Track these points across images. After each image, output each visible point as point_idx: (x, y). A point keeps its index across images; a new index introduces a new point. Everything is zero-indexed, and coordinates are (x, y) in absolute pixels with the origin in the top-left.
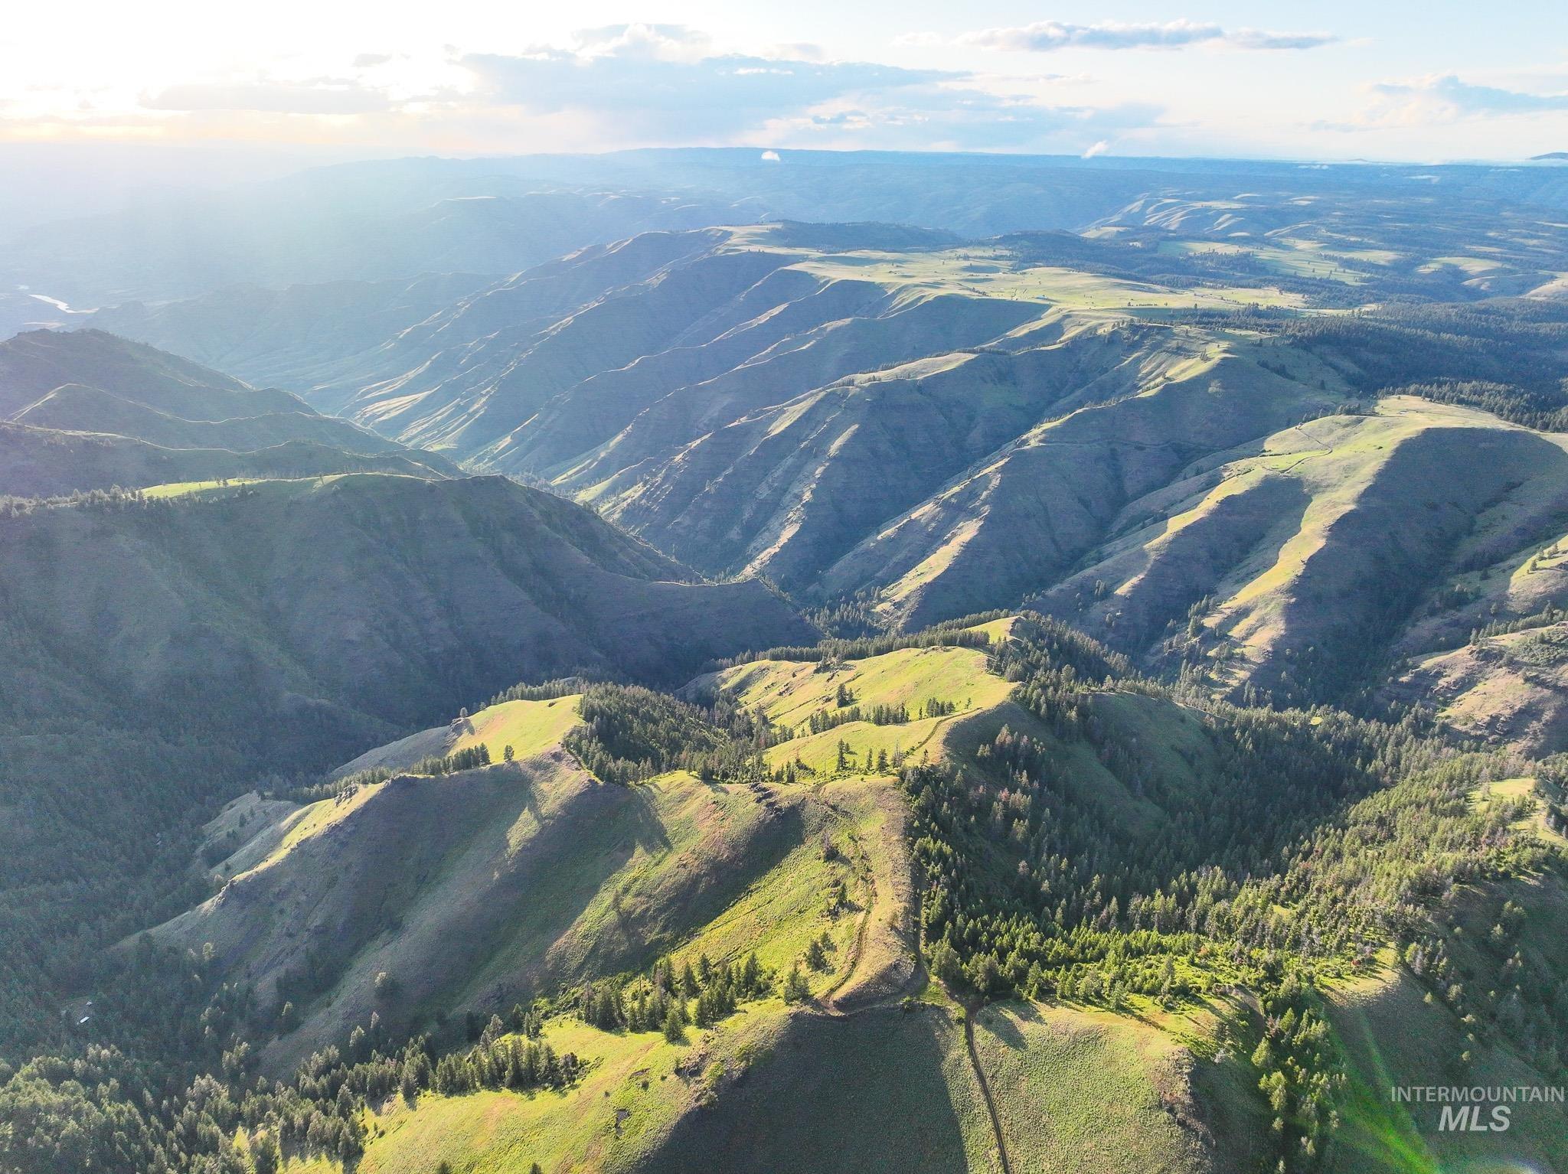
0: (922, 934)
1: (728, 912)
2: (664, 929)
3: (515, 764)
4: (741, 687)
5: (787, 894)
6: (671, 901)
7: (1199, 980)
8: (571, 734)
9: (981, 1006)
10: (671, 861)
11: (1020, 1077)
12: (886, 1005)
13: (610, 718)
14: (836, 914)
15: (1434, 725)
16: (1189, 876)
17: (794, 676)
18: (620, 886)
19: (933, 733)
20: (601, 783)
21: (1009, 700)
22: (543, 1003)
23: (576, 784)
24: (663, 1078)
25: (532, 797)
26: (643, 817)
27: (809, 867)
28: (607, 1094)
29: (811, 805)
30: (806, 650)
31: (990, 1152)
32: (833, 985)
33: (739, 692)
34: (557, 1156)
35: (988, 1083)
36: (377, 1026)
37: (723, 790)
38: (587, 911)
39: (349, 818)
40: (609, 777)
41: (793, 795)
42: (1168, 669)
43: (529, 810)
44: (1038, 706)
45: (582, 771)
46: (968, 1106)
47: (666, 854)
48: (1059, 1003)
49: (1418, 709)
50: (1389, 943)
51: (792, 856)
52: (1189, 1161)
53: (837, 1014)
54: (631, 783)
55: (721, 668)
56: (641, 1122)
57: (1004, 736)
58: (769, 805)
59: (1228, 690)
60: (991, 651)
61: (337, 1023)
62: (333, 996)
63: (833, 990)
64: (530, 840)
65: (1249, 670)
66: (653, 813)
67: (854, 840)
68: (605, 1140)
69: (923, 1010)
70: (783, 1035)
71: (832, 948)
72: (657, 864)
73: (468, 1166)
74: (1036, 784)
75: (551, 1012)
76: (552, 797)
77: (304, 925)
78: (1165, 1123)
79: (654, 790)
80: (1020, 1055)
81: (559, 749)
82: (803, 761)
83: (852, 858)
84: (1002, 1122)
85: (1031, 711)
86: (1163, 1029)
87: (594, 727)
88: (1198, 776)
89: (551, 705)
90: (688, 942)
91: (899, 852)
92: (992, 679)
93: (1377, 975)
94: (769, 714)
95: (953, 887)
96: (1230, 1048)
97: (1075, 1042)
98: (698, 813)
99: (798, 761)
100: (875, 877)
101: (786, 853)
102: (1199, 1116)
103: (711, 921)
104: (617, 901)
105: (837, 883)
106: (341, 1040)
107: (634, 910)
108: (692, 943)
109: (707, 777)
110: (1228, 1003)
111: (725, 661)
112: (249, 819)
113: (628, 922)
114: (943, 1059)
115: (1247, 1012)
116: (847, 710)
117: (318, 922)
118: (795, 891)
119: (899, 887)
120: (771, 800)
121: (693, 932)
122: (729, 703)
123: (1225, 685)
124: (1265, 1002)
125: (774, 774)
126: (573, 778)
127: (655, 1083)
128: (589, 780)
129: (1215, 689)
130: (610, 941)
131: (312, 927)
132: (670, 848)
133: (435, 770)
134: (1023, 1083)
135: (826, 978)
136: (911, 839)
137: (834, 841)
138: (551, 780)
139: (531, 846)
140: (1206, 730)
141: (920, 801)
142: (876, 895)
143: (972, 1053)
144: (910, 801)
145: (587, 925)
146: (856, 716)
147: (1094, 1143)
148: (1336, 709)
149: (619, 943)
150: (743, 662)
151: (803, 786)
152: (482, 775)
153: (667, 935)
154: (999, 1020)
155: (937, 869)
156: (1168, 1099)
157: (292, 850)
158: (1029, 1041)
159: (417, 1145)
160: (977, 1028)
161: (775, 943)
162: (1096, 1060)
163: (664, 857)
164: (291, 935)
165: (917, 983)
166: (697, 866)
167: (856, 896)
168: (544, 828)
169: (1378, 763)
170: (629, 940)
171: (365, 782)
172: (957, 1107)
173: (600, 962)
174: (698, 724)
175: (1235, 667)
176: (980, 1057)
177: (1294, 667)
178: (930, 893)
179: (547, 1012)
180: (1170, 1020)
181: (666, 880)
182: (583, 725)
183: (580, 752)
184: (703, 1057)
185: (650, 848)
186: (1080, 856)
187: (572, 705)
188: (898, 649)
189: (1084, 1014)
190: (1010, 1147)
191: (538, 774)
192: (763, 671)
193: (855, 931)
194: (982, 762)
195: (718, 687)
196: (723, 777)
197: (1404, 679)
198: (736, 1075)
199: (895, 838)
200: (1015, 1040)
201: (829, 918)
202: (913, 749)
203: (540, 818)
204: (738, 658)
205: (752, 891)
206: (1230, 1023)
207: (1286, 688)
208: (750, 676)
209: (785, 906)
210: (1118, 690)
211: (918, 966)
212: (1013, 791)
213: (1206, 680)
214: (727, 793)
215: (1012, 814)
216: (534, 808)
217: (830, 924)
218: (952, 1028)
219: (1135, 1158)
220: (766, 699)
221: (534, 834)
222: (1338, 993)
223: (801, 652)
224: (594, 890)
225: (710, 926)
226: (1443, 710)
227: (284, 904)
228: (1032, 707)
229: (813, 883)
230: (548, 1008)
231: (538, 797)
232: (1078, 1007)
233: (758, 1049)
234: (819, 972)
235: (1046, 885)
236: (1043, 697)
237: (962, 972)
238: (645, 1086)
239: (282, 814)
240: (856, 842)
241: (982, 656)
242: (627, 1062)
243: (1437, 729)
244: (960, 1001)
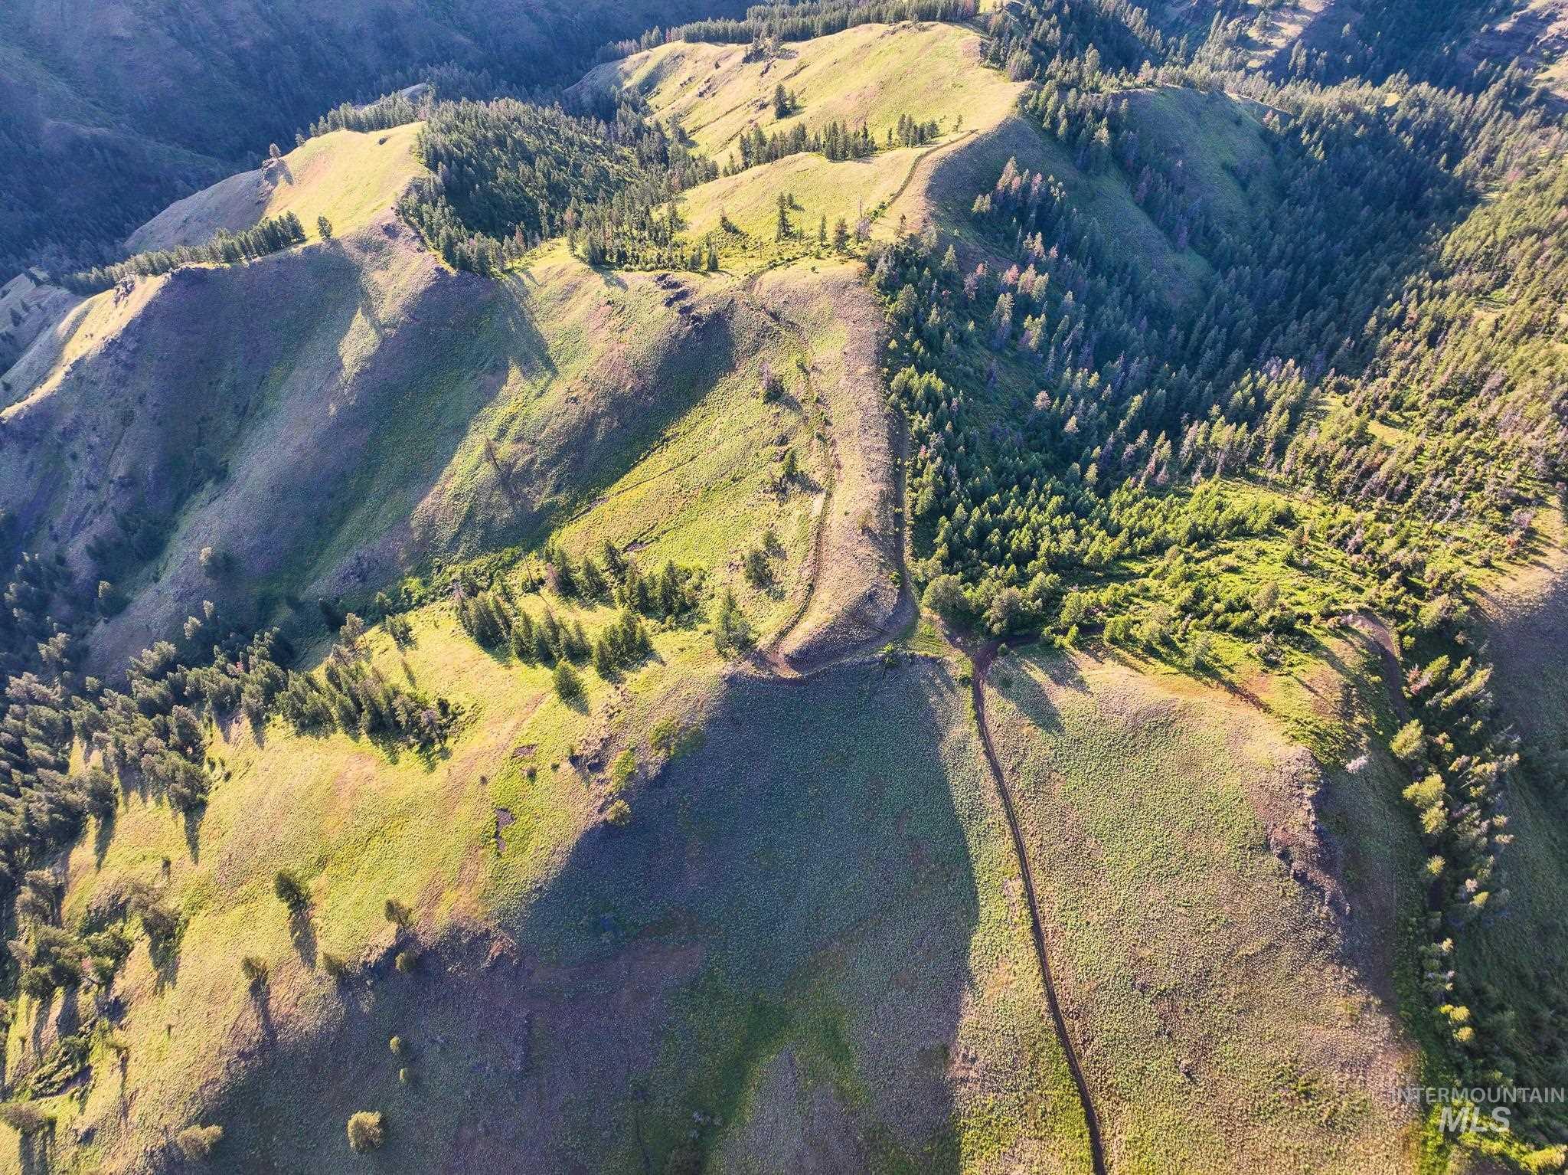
0: (907, 534)
1: (638, 469)
2: (557, 489)
3: (335, 243)
4: (649, 84)
5: (714, 449)
6: (563, 450)
7: (1302, 596)
8: (408, 194)
9: (994, 657)
10: (557, 392)
11: (1053, 775)
12: (858, 658)
13: (462, 163)
14: (784, 491)
15: (1529, 92)
16: (1254, 380)
17: (717, 66)
18: (495, 424)
19: (910, 178)
20: (453, 272)
21: (1015, 115)
22: (413, 584)
23: (419, 275)
24: (555, 767)
25: (364, 294)
26: (516, 322)
27: (743, 409)
28: (484, 780)
29: (742, 311)
30: (732, 24)
31: (1010, 883)
32: (784, 625)
33: (648, 91)
34: (424, 872)
35: (1006, 780)
36: (214, 615)
37: (620, 283)
38: (455, 459)
39: (127, 331)
40: (464, 264)
41: (716, 295)
42: (1195, 25)
43: (363, 313)
44: (1055, 123)
45: (427, 253)
46: (977, 811)
47: (550, 381)
48: (1109, 653)
49: (1513, 71)
50: (1550, 498)
51: (720, 389)
52: (1309, 936)
53: (790, 674)
54: (495, 270)
55: (623, 55)
56: (527, 836)
57: (1010, 177)
58: (685, 310)
59: (1270, 53)
60: (984, 28)
61: (170, 606)
62: (161, 566)
63: (783, 634)
64: (368, 359)
65: (1301, 23)
66: (528, 317)
67: (805, 371)
68: (484, 855)
69: (912, 664)
70: (716, 709)
71: (780, 553)
72: (539, 396)
73: (319, 861)
74: (1053, 252)
75: (426, 597)
76: (389, 295)
77: (106, 475)
78: (1273, 874)
79: (527, 281)
80: (1052, 742)
81: (391, 218)
82: (730, 219)
83: (803, 401)
84: (1027, 841)
85: (1044, 130)
86: (1267, 709)
87: (439, 180)
88: (1252, 203)
89: (382, 142)
90: (589, 510)
91: (870, 396)
92: (988, 77)
93: (1541, 559)
94: (687, 125)
95: (947, 451)
96: (1361, 729)
97: (1136, 728)
98: (587, 319)
99: (724, 219)
100: (836, 436)
101: (711, 384)
102: (1327, 865)
103: (617, 480)
104: (490, 453)
105: (783, 441)
106: (174, 634)
107: (515, 463)
108: (595, 511)
109: (598, 261)
110: (1352, 644)
111: (627, 45)
112: (24, 314)
113: (509, 479)
114: (941, 739)
115: (1378, 659)
116: (787, 125)
117: (121, 472)
118: (726, 445)
119: (872, 456)
120: (686, 303)
121: (594, 495)
122: (636, 110)
123: (1267, 46)
124: (1402, 635)
125: (688, 258)
126: (415, 265)
127: (544, 773)
128: (437, 269)
129: (1253, 53)
130: (488, 505)
131: (115, 478)
132: (555, 373)
133: (230, 255)
134: (1058, 784)
135: (772, 606)
136: (886, 370)
137: (775, 369)
138: (386, 267)
139: (372, 366)
140: (1266, 134)
141: (899, 306)
142: (839, 467)
143: (983, 734)
144: (883, 304)
145: (457, 480)
146: (799, 142)
147: (1164, 893)
148: (1415, 81)
149: (500, 507)
150: (651, 45)
151: (730, 279)
152: (292, 261)
153: (562, 498)
154: (1021, 681)
155: (926, 423)
156: (1280, 838)
157: (67, 374)
158: (1067, 720)
159: (261, 812)
160: (989, 692)
161: (702, 524)
162: (1166, 758)
163: (547, 385)
164: (92, 487)
165: (903, 622)
166: (593, 401)
167: (810, 464)
168: (384, 340)
169: (1469, 161)
170: (512, 504)
171: (143, 273)
172: (963, 812)
173: (480, 532)
174: (596, 147)
175: (1282, 20)
176: (994, 739)
177: (1361, 16)
178: (916, 462)
179: (421, 598)
180: (1273, 689)
181: (553, 420)
182: (425, 176)
183: (421, 222)
184: (606, 743)
185: (529, 371)
186: (1113, 362)
187: (407, 144)
188: (855, 25)
189: (1147, 679)
190: (1038, 878)
191: (368, 258)
192: (677, 58)
193: (811, 527)
194: (979, 222)
195: (619, 85)
196: (619, 258)
197: (1503, 27)
198: (653, 771)
199: (863, 370)
200: (1046, 718)
201: (773, 496)
202: (882, 207)
203: (379, 327)
204: (644, 39)
205: (668, 440)
206: (1358, 681)
207: (1344, 47)
208: (660, 67)
209: (714, 468)
210: (1158, 82)
211: (903, 592)
212: (1023, 268)
213: (1244, 41)
214: (625, 287)
215: (1024, 306)
216: (368, 311)
217: (775, 505)
218: (953, 691)
219: (1228, 925)
220: (682, 102)
221: (372, 350)
222: (1492, 599)
223: (725, 29)
224: (460, 431)
225: (617, 487)
226: (1545, 70)
227: (76, 446)
228: (1046, 124)
229: (752, 435)
230: (421, 591)
231: (373, 294)
232: (1139, 663)
233: (681, 729)
234: (763, 592)
235: (1071, 424)
236: (1063, 109)
237: (965, 602)
238: (532, 775)
239: (60, 308)
240: (808, 373)
241: (971, 37)
242: (510, 724)
243: (1533, 97)
244: (964, 649)
